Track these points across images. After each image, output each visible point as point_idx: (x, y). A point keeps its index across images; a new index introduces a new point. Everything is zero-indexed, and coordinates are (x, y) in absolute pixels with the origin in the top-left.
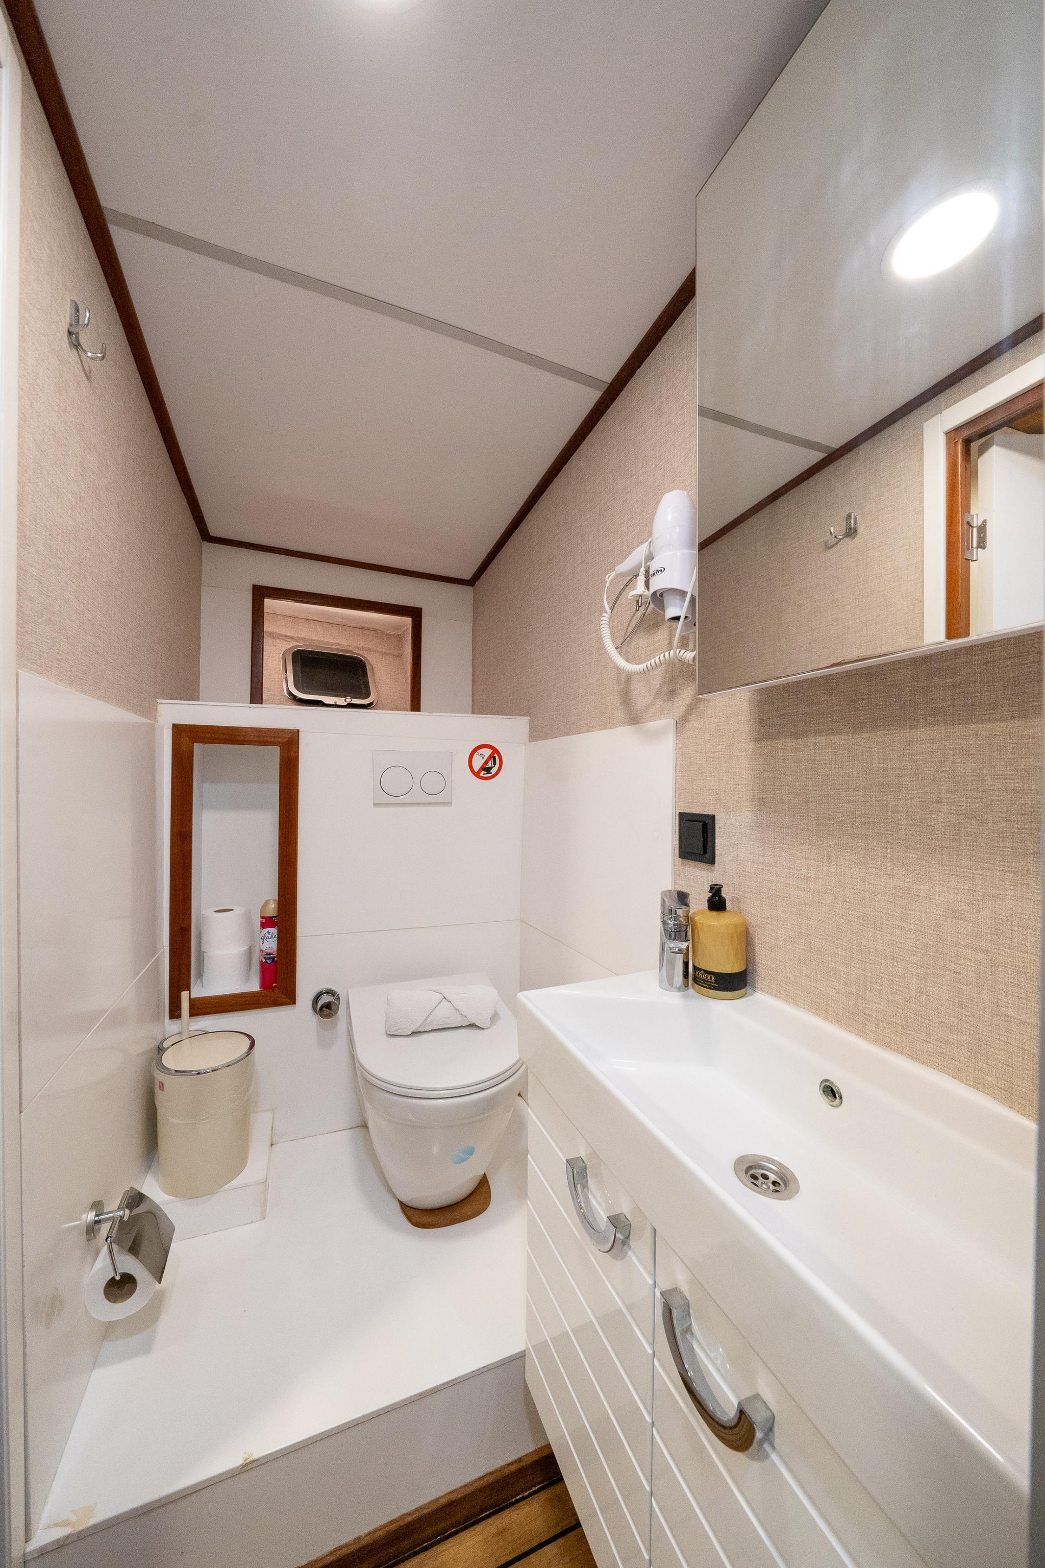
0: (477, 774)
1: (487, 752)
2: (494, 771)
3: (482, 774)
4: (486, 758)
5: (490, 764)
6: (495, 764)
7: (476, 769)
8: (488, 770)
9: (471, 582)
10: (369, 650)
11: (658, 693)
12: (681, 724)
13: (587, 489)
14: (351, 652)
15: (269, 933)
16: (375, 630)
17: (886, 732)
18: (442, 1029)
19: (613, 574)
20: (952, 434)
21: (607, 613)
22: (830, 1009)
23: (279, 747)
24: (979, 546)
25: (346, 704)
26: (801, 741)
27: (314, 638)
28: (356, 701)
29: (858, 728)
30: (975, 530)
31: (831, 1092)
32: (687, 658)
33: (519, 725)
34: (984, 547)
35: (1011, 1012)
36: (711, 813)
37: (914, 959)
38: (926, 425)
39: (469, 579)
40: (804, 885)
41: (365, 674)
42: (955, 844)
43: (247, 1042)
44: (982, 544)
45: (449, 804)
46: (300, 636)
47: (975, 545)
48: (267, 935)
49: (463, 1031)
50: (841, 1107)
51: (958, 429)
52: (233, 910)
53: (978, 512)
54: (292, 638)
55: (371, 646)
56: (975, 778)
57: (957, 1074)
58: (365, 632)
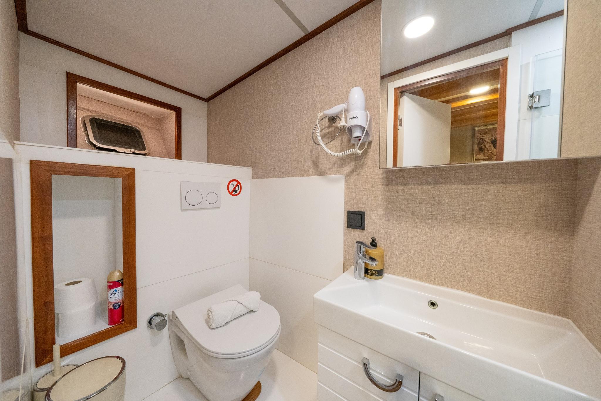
0: (231, 193)
1: (235, 183)
2: (238, 192)
3: (233, 193)
4: (235, 186)
5: (236, 189)
6: (238, 188)
7: (231, 191)
8: (236, 191)
9: (207, 100)
10: (142, 125)
11: (334, 165)
12: (348, 176)
13: (291, 73)
14: (130, 124)
15: (116, 291)
16: (144, 114)
17: (440, 186)
18: (239, 317)
19: (322, 114)
20: (396, 89)
21: (318, 129)
22: (416, 276)
23: (121, 179)
24: (400, 126)
25: (131, 153)
26: (405, 187)
27: (103, 112)
28: (137, 152)
29: (429, 184)
30: (399, 120)
31: (433, 304)
32: (359, 153)
33: (248, 171)
34: (401, 126)
35: (481, 269)
36: (363, 211)
37: (449, 257)
38: (389, 84)
39: (206, 98)
40: (406, 236)
41: (140, 137)
42: (464, 221)
43: (119, 363)
44: (401, 125)
45: (219, 208)
46: (93, 109)
47: (399, 125)
48: (115, 292)
49: (247, 315)
50: (437, 308)
51: (398, 88)
52: (80, 282)
53: (400, 116)
54: (88, 110)
55: (142, 122)
56: (471, 201)
57: (463, 289)
58: (138, 114)
